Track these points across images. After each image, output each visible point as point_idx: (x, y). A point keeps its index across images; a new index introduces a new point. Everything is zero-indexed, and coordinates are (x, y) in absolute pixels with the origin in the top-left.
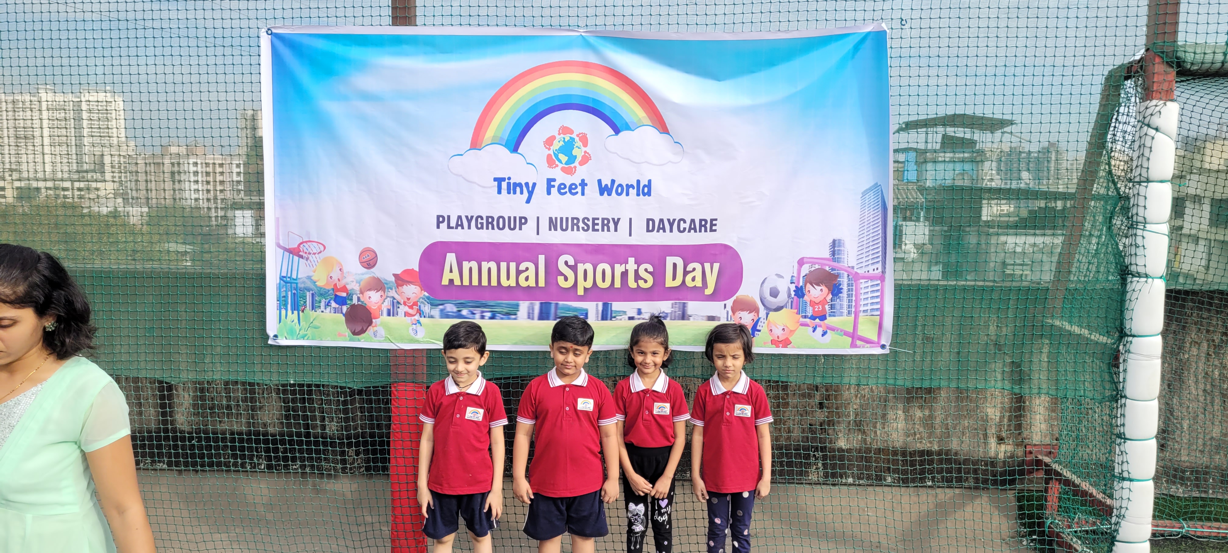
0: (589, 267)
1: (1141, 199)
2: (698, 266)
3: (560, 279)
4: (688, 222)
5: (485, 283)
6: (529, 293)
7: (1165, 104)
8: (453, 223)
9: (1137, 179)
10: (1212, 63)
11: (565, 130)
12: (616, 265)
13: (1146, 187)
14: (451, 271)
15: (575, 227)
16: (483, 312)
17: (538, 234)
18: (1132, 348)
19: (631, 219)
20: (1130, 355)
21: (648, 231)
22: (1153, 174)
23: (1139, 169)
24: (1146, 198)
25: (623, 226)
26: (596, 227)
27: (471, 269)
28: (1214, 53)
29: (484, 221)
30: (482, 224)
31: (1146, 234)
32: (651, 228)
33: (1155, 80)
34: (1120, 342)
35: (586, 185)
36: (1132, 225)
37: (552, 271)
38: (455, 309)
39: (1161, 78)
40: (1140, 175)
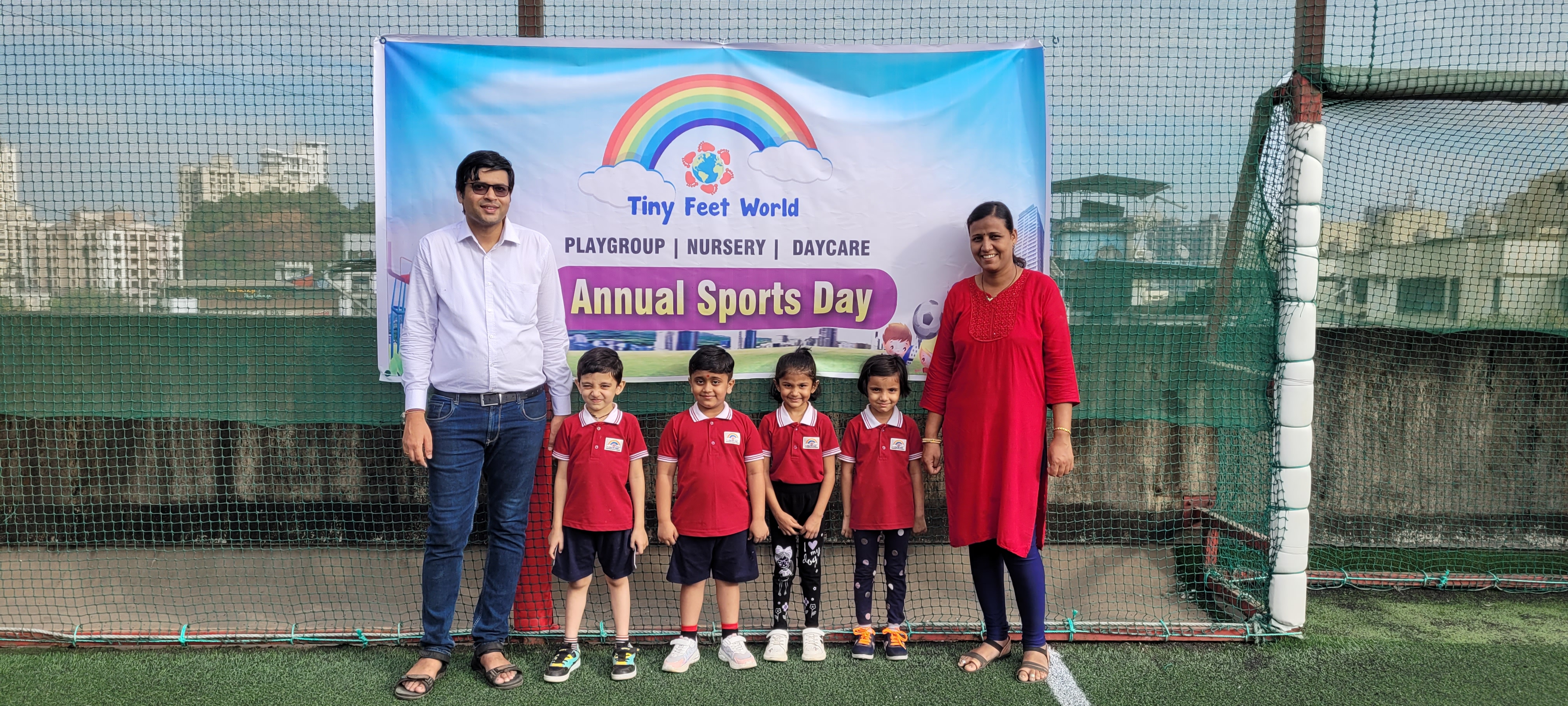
0: (732, 293)
1: (1291, 222)
2: (849, 292)
3: (701, 306)
4: (838, 244)
5: (618, 311)
6: (667, 321)
7: (1312, 126)
8: (583, 247)
9: (1287, 203)
10: (1357, 86)
11: (705, 146)
12: (761, 291)
13: (1296, 210)
14: (581, 299)
15: (716, 250)
16: (616, 343)
17: (676, 257)
18: (1286, 374)
19: (776, 241)
20: (1285, 381)
21: (795, 253)
22: (1303, 196)
23: (1288, 192)
24: (1295, 221)
25: (769, 248)
26: (739, 250)
27: (603, 296)
28: (1359, 75)
29: (618, 244)
30: (615, 247)
31: (1296, 257)
32: (798, 251)
33: (1303, 102)
34: (1274, 370)
35: (728, 204)
36: (1283, 249)
37: (692, 298)
38: (586, 340)
39: (1308, 100)
40: (1290, 198)
